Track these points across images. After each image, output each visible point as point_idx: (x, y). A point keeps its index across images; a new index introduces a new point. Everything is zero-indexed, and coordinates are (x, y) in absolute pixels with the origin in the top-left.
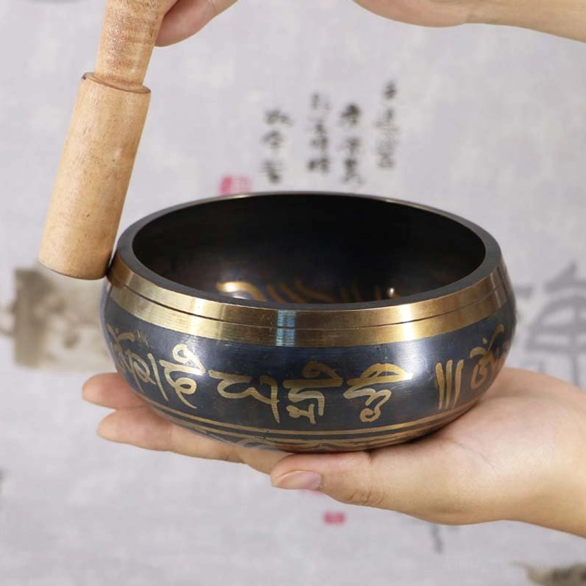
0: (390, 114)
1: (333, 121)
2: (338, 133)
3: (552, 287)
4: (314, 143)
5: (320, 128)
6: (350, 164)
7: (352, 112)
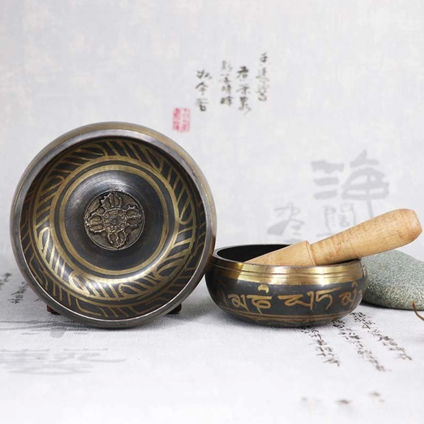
0: (264, 71)
1: (233, 76)
2: (236, 83)
3: (353, 164)
4: (224, 88)
5: (226, 80)
6: (243, 99)
7: (244, 70)
